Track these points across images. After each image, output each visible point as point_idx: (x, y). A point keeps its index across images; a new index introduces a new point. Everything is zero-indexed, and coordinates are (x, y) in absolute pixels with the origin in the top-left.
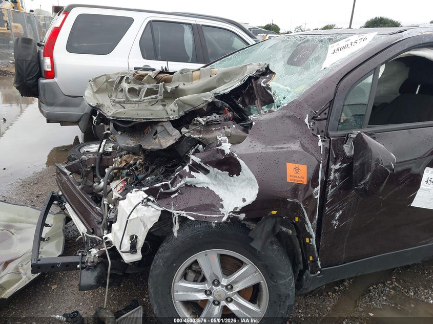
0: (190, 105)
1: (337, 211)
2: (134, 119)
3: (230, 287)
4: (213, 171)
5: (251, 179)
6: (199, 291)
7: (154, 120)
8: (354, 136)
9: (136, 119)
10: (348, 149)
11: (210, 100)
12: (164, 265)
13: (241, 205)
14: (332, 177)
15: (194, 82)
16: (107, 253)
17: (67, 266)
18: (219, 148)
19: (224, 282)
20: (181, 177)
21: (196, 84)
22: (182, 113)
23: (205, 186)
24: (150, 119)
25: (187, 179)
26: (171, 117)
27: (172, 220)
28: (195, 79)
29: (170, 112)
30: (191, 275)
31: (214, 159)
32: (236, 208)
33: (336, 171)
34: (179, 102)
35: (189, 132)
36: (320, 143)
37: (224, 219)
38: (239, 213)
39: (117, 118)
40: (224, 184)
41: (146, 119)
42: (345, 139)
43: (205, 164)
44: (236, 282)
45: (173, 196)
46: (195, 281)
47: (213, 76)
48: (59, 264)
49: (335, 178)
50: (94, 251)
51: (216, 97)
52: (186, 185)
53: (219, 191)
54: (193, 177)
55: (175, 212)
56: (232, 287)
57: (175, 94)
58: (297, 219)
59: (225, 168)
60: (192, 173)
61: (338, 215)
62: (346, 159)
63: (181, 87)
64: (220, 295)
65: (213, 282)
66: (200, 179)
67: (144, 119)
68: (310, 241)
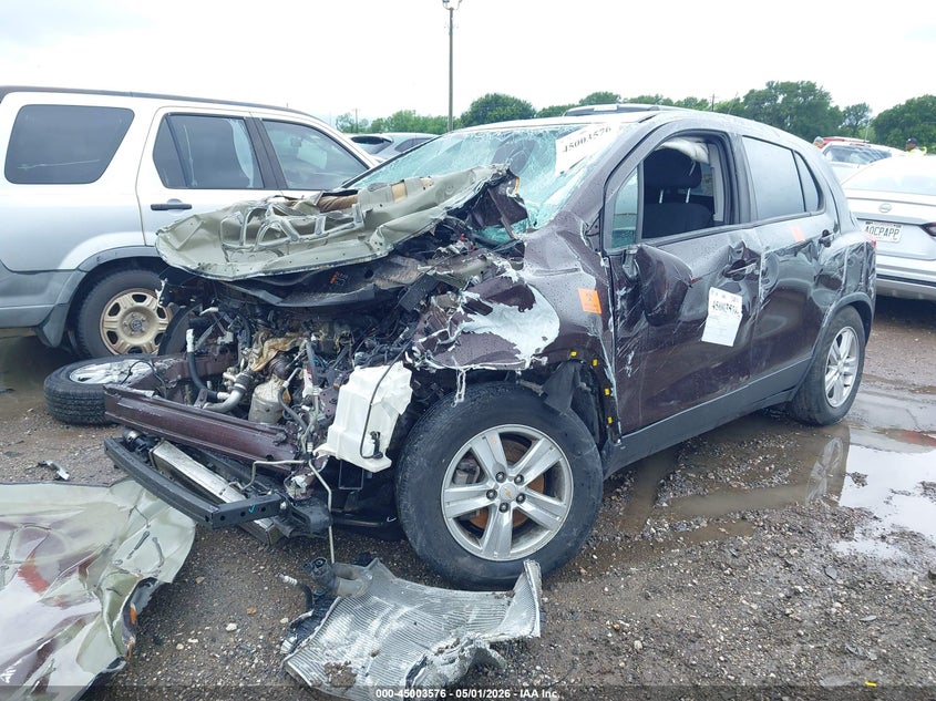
0: (407, 231)
1: (628, 352)
2: (311, 267)
3: (520, 479)
4: (497, 307)
5: (548, 312)
6: (479, 494)
7: (349, 263)
8: (635, 251)
9: (316, 266)
10: (630, 270)
11: (442, 218)
12: (429, 465)
13: (543, 345)
14: (619, 307)
15: (397, 200)
16: (320, 478)
17: (263, 510)
18: (503, 275)
19: (512, 473)
20: (456, 322)
21: (402, 202)
22: (390, 248)
23: (487, 331)
24: (341, 262)
25: (465, 324)
26: (378, 253)
27: (456, 380)
28: (399, 196)
29: (375, 247)
30: (462, 476)
31: (500, 291)
32: (538, 350)
33: (623, 297)
34: (385, 230)
35: (433, 269)
36: (602, 263)
37: (527, 365)
38: (541, 356)
39: (274, 272)
40: (511, 323)
41: (335, 263)
42: (623, 257)
43: (487, 299)
44: (526, 469)
45: (450, 349)
46: (469, 482)
47: (428, 189)
48: (251, 507)
49: (622, 306)
50: (300, 479)
51: (449, 213)
52: (463, 332)
53: (507, 334)
54: (470, 320)
55: (461, 368)
56: (522, 478)
57: (372, 221)
58: (595, 363)
59: (513, 301)
60: (469, 316)
61: (630, 358)
62: (630, 282)
63: (377, 209)
64: (508, 494)
65: (497, 477)
66: (479, 323)
67: (330, 264)
68: (611, 392)
